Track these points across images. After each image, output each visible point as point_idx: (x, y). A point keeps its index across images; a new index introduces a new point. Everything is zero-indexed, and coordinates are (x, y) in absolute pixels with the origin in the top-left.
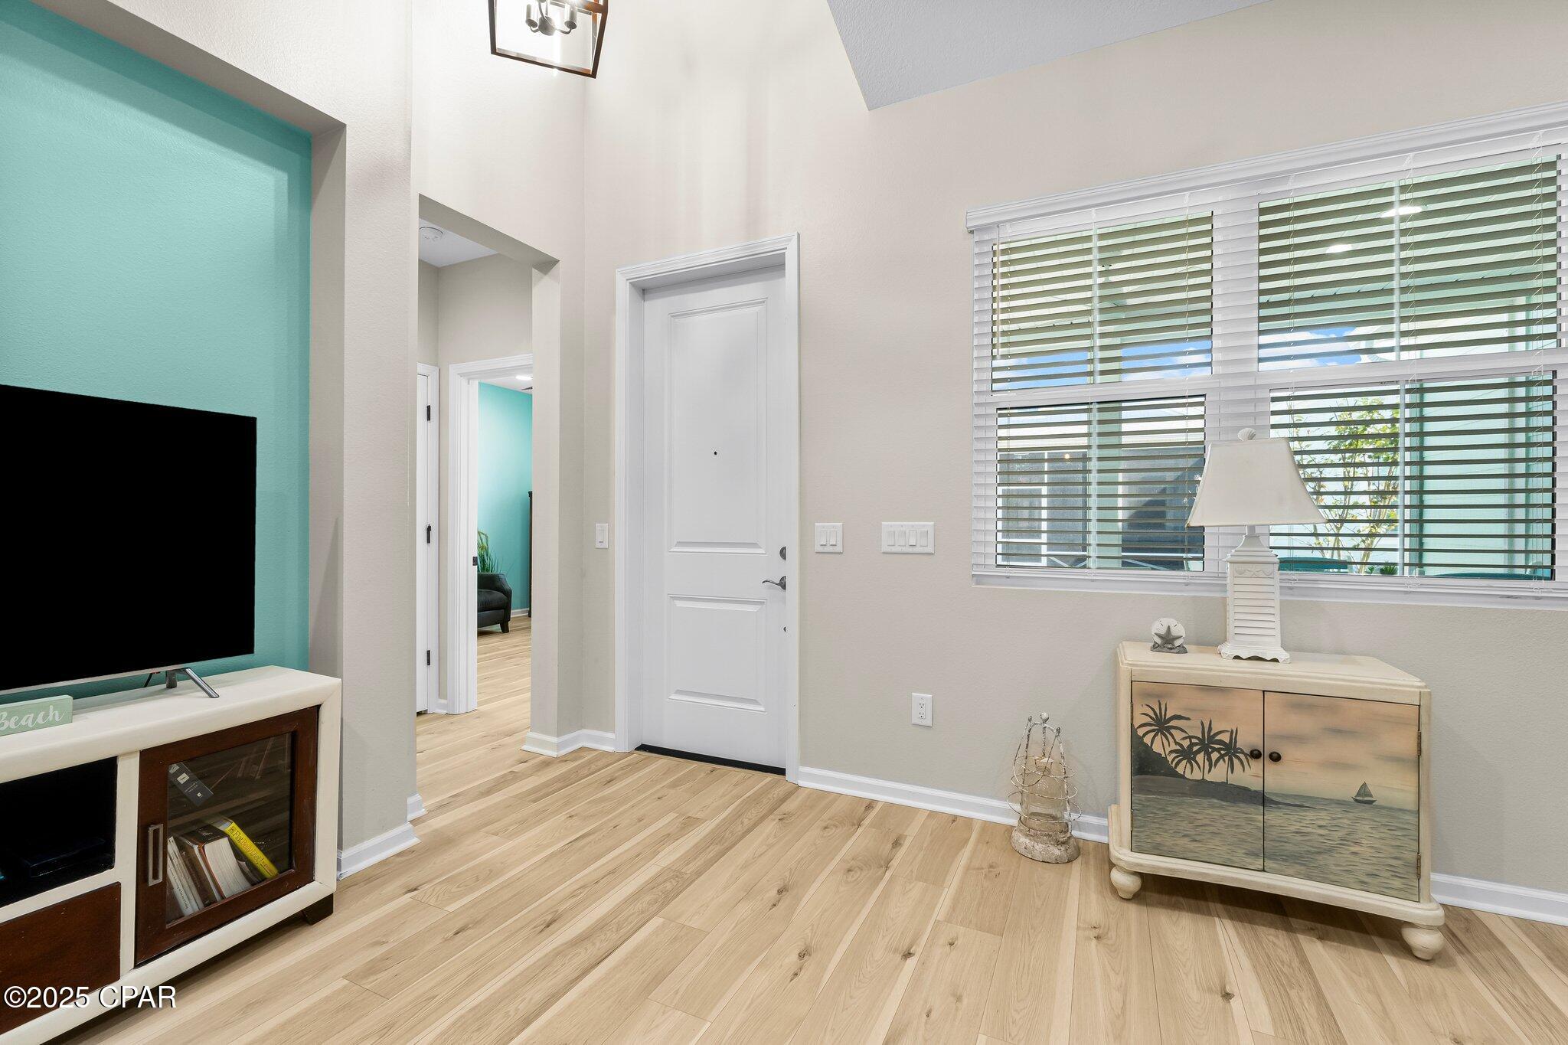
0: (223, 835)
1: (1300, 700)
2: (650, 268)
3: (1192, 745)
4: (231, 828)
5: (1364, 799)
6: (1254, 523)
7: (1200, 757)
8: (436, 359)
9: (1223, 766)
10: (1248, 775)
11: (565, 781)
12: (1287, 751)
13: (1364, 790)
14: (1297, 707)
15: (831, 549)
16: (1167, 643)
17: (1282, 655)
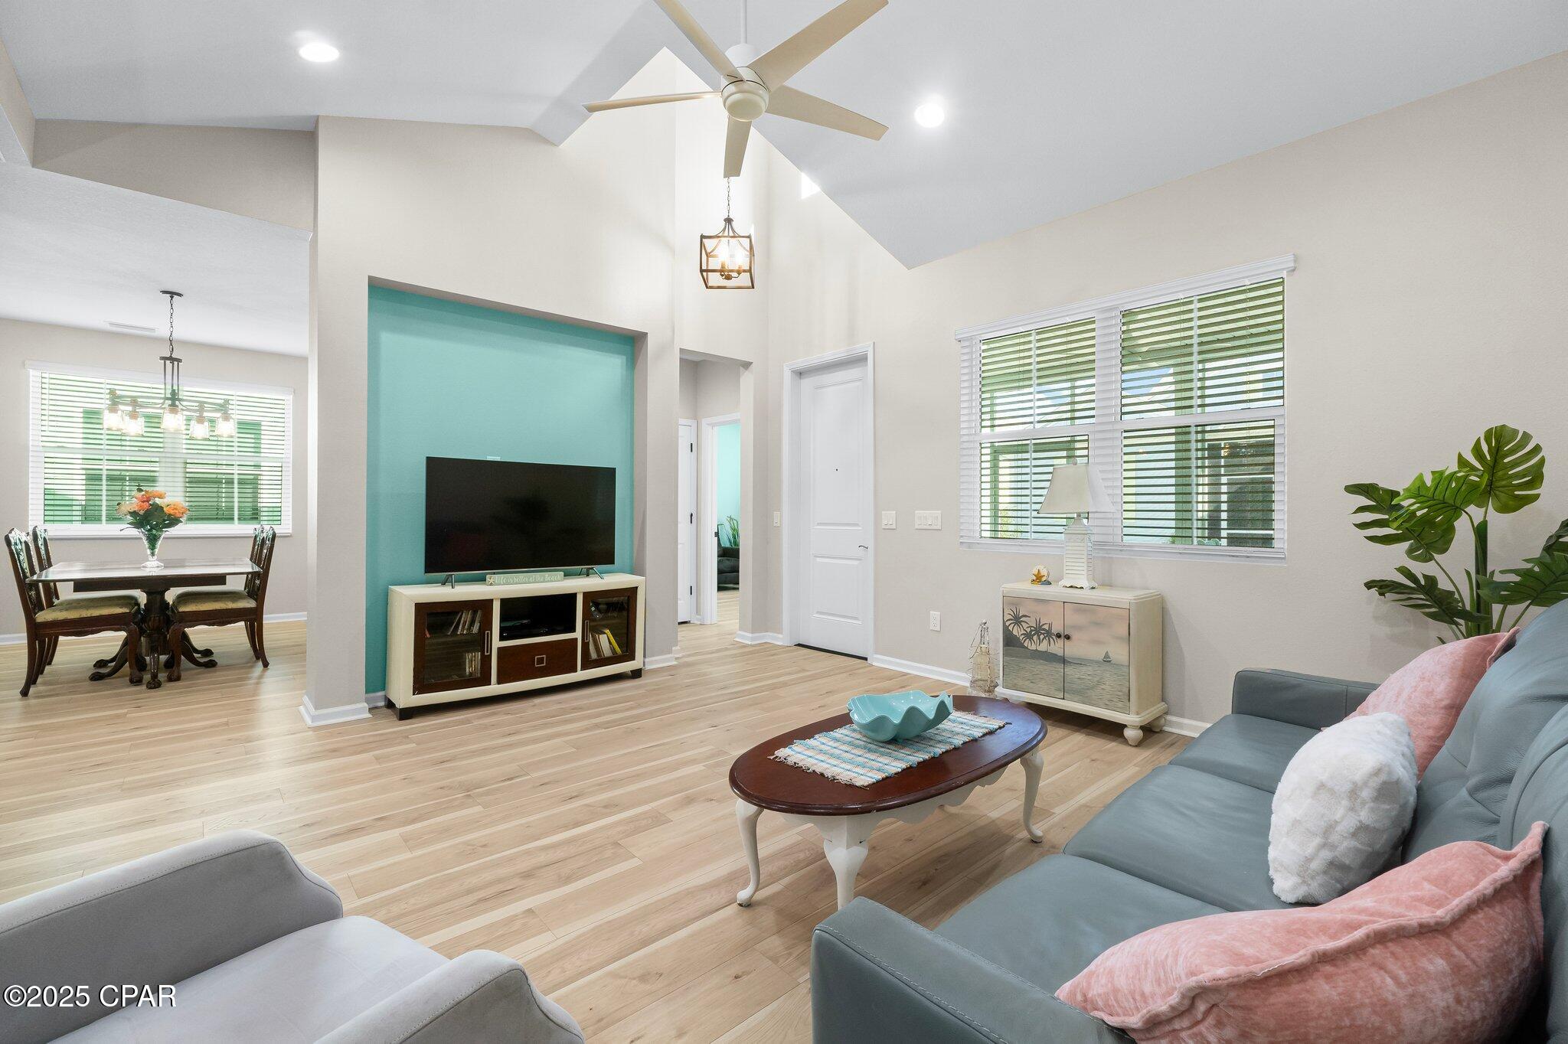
0: (605, 633)
1: (1082, 607)
2: (801, 363)
3: (1031, 631)
4: (607, 631)
5: (1107, 660)
6: (1080, 511)
7: (1035, 638)
8: (695, 416)
9: (1045, 642)
10: (1056, 647)
11: (751, 653)
12: (1075, 635)
13: (1107, 655)
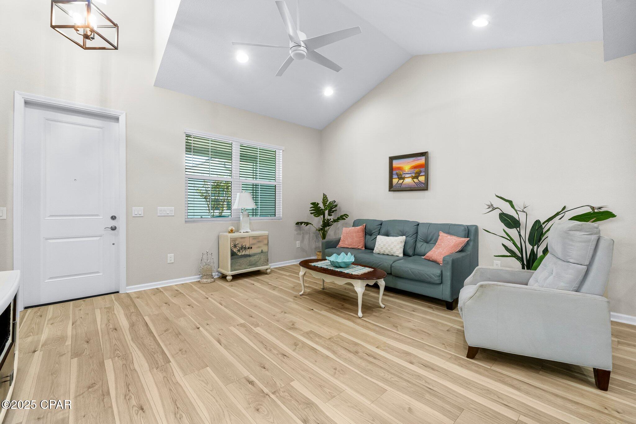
14: (254, 239)
15: (139, 215)
16: (232, 231)
17: (250, 231)
